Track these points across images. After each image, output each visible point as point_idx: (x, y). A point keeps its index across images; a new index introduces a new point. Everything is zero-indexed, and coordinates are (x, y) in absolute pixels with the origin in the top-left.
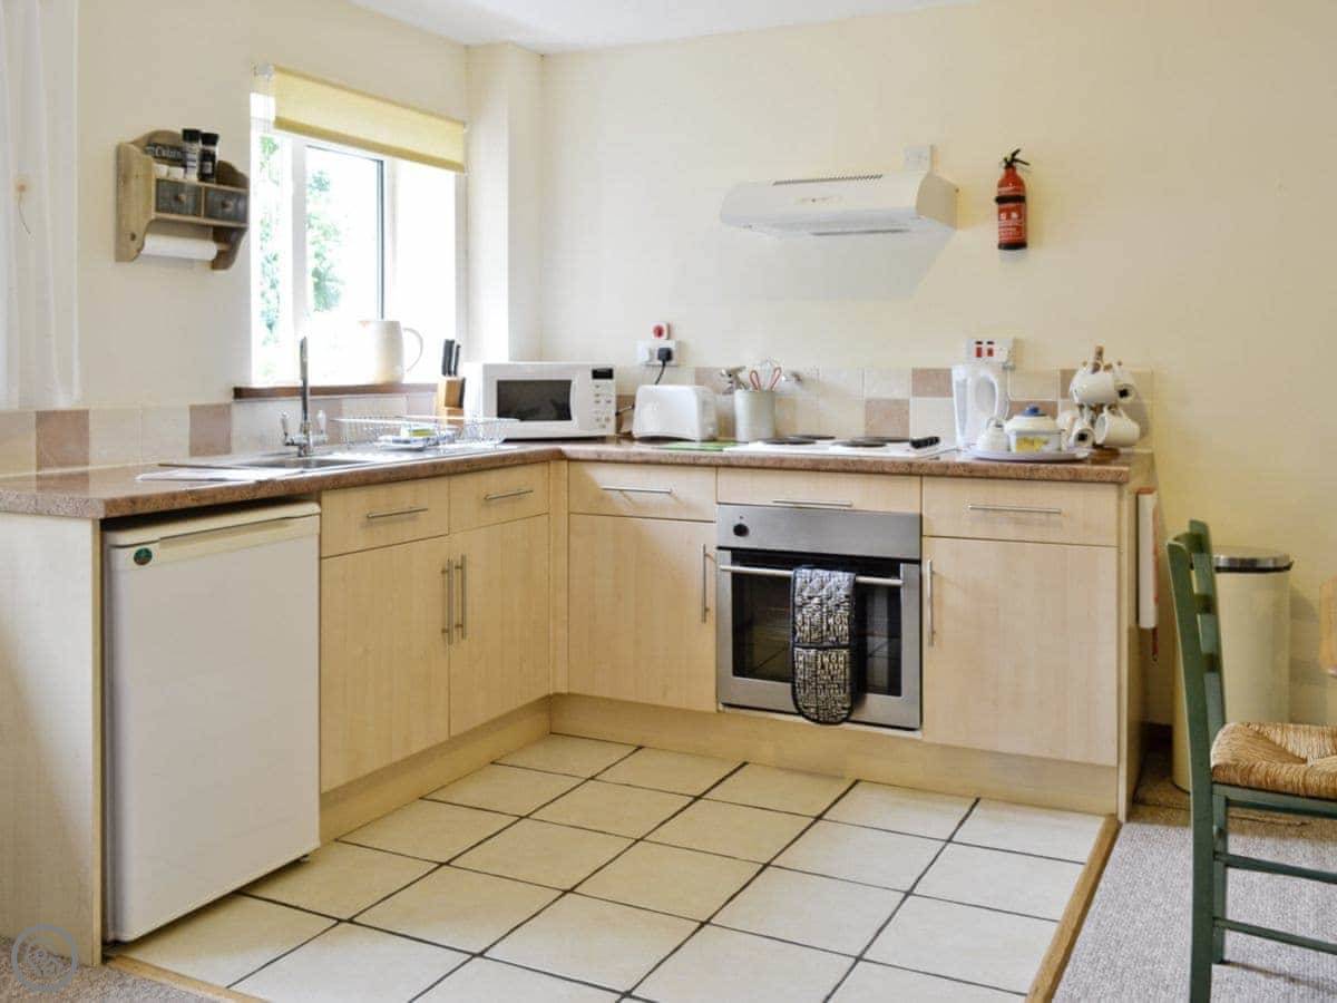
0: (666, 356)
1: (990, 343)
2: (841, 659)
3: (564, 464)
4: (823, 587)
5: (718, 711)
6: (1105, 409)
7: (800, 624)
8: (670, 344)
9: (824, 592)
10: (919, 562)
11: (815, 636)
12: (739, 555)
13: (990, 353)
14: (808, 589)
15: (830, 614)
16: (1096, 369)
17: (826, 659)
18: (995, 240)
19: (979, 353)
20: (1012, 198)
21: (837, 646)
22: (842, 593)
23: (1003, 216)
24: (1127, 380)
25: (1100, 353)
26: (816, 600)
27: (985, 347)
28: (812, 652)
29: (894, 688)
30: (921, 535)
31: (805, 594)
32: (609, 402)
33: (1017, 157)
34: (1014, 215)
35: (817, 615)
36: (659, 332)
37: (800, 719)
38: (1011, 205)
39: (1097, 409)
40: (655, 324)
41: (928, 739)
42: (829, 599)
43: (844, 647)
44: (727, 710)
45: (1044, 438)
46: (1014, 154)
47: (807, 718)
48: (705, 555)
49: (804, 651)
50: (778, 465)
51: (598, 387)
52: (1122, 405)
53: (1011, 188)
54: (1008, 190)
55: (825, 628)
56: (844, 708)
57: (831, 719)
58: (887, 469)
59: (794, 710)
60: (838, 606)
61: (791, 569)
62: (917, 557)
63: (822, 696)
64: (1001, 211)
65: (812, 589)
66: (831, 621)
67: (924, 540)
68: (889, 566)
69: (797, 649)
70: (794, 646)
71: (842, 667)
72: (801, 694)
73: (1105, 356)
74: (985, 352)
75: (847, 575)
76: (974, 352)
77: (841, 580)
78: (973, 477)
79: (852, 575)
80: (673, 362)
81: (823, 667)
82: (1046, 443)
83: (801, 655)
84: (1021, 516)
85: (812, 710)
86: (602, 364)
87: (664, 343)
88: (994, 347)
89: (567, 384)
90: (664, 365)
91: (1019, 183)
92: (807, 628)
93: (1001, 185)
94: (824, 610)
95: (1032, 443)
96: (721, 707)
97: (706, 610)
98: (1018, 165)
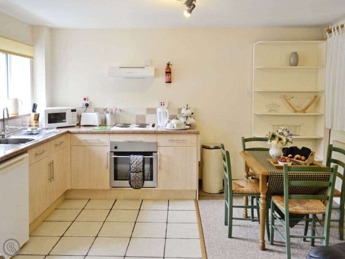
0: (87, 105)
1: (164, 103)
2: (141, 174)
3: (69, 134)
4: (136, 159)
5: (110, 189)
6: (189, 117)
7: (132, 168)
8: (88, 102)
9: (137, 160)
10: (156, 152)
11: (135, 170)
12: (116, 153)
13: (164, 105)
14: (133, 160)
15: (138, 165)
16: (187, 109)
17: (138, 175)
18: (165, 81)
19: (161, 105)
20: (168, 72)
21: (140, 172)
22: (141, 160)
23: (167, 76)
24: (193, 111)
25: (187, 105)
26: (135, 162)
27: (163, 104)
28: (135, 174)
29: (151, 179)
30: (157, 146)
31: (133, 161)
32: (75, 117)
33: (170, 63)
34: (169, 76)
35: (135, 165)
36: (85, 99)
37: (131, 188)
38: (168, 74)
39: (187, 117)
40: (84, 98)
41: (159, 189)
42: (138, 161)
43: (141, 172)
44: (112, 188)
45: (182, 125)
46: (169, 63)
47: (133, 188)
48: (107, 154)
49: (133, 174)
50: (125, 133)
51: (72, 114)
52: (192, 116)
53: (168, 70)
54: (168, 71)
55: (137, 168)
56: (141, 185)
57: (139, 188)
58: (150, 133)
59: (130, 186)
60: (140, 163)
61: (129, 156)
62: (156, 151)
63: (137, 183)
64: (166, 75)
65: (134, 160)
66: (139, 166)
67: (158, 147)
68: (150, 153)
69: (131, 173)
70: (130, 173)
71: (141, 176)
72: (132, 183)
73: (188, 106)
74: (163, 105)
75: (142, 156)
76: (160, 105)
77: (140, 157)
78: (168, 134)
79: (143, 156)
80: (89, 107)
81: (137, 177)
82: (182, 126)
83: (132, 174)
84: (178, 141)
85: (134, 186)
86: (73, 108)
87: (86, 102)
88: (165, 104)
89: (65, 114)
90: (87, 107)
91: (170, 69)
92: (133, 169)
93: (166, 69)
94: (137, 164)
95: (179, 126)
96: (111, 188)
97: (107, 166)
98: (170, 65)
